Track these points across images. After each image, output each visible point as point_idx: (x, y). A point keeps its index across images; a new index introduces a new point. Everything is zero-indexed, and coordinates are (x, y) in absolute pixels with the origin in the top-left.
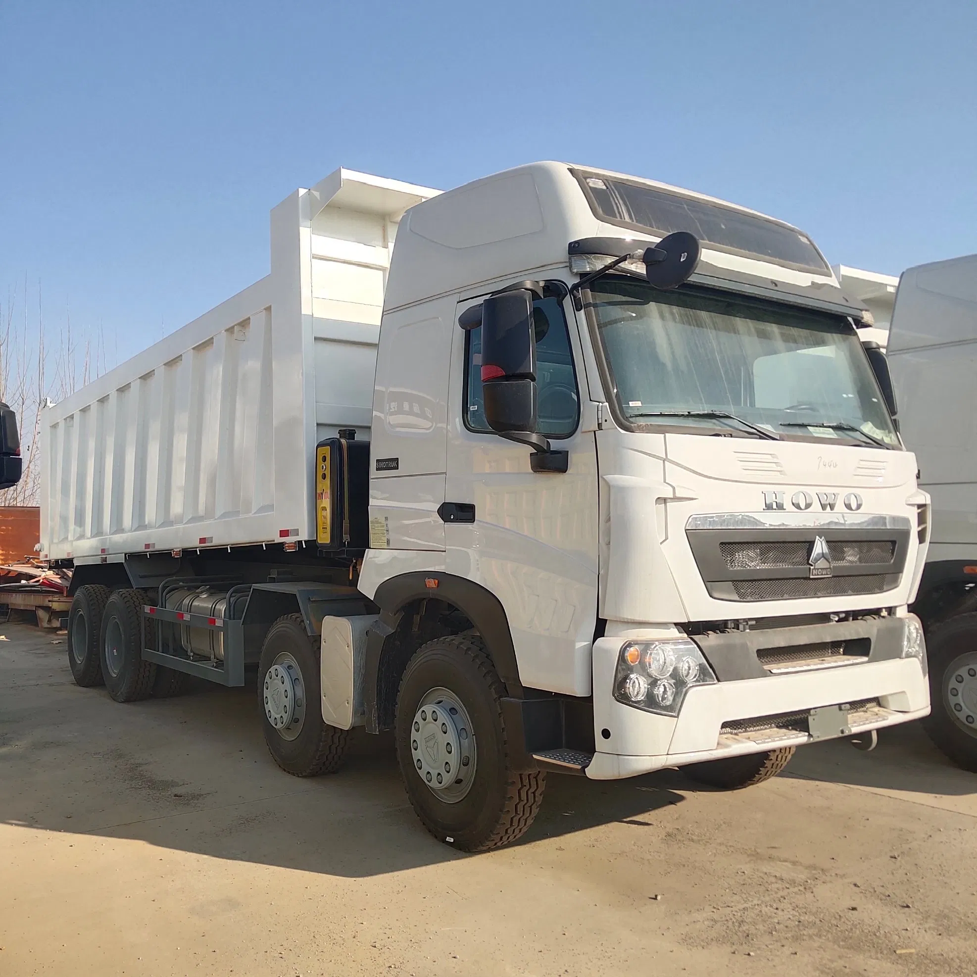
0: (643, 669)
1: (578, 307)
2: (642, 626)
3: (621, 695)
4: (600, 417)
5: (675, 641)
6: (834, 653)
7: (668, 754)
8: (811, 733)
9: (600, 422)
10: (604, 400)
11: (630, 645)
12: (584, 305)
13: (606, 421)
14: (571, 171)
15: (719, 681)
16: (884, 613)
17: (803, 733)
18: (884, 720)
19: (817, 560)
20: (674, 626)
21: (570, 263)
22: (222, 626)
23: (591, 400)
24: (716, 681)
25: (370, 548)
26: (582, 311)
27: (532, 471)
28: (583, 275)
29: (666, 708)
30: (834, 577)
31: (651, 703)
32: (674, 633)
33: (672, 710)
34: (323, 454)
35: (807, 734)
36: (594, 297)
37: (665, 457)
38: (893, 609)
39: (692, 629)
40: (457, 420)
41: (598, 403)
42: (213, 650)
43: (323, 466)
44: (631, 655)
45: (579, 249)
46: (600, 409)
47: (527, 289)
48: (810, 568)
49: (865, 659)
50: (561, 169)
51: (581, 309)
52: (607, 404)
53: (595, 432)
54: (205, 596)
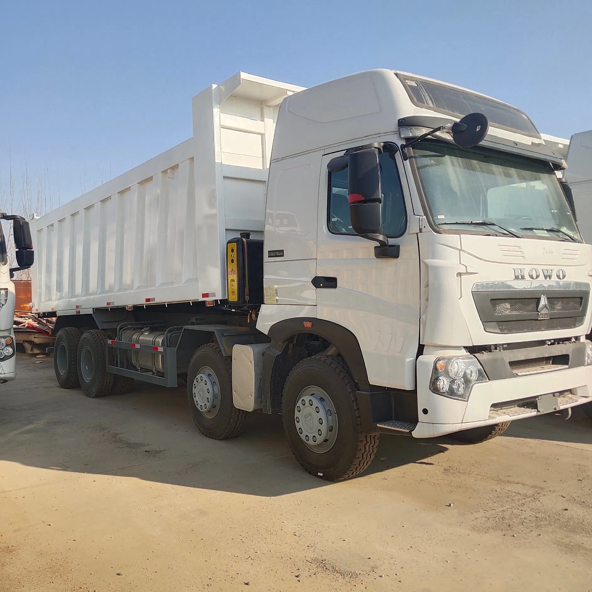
0: (447, 374)
1: (405, 158)
2: (446, 348)
3: (435, 389)
4: (421, 224)
5: (464, 358)
6: (547, 363)
7: (462, 423)
8: (539, 410)
9: (421, 228)
10: (423, 215)
11: (439, 360)
12: (409, 157)
13: (425, 227)
14: (396, 75)
15: (489, 380)
16: (573, 340)
17: (534, 410)
18: (576, 401)
19: (542, 309)
20: (463, 348)
21: (399, 132)
22: (163, 351)
23: (414, 215)
24: (488, 380)
25: (265, 304)
26: (408, 160)
27: (375, 258)
28: (407, 139)
29: (460, 396)
30: (550, 319)
31: (451, 393)
32: (464, 352)
33: (464, 397)
34: (232, 247)
35: (536, 410)
36: (414, 153)
37: (460, 248)
38: (578, 338)
39: (473, 350)
40: (324, 227)
41: (419, 217)
42: (155, 365)
43: (232, 255)
44: (440, 365)
45: (405, 123)
46: (421, 220)
47: (375, 148)
48: (538, 314)
49: (567, 366)
50: (390, 74)
51: (407, 159)
52: (425, 217)
53: (417, 234)
54: (147, 334)
